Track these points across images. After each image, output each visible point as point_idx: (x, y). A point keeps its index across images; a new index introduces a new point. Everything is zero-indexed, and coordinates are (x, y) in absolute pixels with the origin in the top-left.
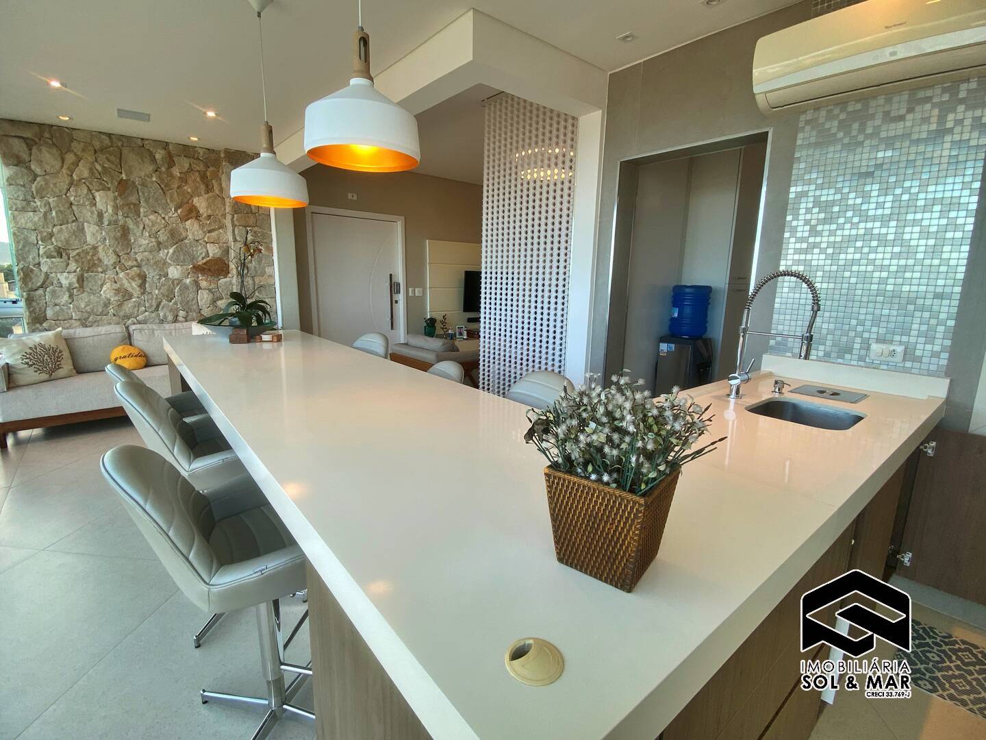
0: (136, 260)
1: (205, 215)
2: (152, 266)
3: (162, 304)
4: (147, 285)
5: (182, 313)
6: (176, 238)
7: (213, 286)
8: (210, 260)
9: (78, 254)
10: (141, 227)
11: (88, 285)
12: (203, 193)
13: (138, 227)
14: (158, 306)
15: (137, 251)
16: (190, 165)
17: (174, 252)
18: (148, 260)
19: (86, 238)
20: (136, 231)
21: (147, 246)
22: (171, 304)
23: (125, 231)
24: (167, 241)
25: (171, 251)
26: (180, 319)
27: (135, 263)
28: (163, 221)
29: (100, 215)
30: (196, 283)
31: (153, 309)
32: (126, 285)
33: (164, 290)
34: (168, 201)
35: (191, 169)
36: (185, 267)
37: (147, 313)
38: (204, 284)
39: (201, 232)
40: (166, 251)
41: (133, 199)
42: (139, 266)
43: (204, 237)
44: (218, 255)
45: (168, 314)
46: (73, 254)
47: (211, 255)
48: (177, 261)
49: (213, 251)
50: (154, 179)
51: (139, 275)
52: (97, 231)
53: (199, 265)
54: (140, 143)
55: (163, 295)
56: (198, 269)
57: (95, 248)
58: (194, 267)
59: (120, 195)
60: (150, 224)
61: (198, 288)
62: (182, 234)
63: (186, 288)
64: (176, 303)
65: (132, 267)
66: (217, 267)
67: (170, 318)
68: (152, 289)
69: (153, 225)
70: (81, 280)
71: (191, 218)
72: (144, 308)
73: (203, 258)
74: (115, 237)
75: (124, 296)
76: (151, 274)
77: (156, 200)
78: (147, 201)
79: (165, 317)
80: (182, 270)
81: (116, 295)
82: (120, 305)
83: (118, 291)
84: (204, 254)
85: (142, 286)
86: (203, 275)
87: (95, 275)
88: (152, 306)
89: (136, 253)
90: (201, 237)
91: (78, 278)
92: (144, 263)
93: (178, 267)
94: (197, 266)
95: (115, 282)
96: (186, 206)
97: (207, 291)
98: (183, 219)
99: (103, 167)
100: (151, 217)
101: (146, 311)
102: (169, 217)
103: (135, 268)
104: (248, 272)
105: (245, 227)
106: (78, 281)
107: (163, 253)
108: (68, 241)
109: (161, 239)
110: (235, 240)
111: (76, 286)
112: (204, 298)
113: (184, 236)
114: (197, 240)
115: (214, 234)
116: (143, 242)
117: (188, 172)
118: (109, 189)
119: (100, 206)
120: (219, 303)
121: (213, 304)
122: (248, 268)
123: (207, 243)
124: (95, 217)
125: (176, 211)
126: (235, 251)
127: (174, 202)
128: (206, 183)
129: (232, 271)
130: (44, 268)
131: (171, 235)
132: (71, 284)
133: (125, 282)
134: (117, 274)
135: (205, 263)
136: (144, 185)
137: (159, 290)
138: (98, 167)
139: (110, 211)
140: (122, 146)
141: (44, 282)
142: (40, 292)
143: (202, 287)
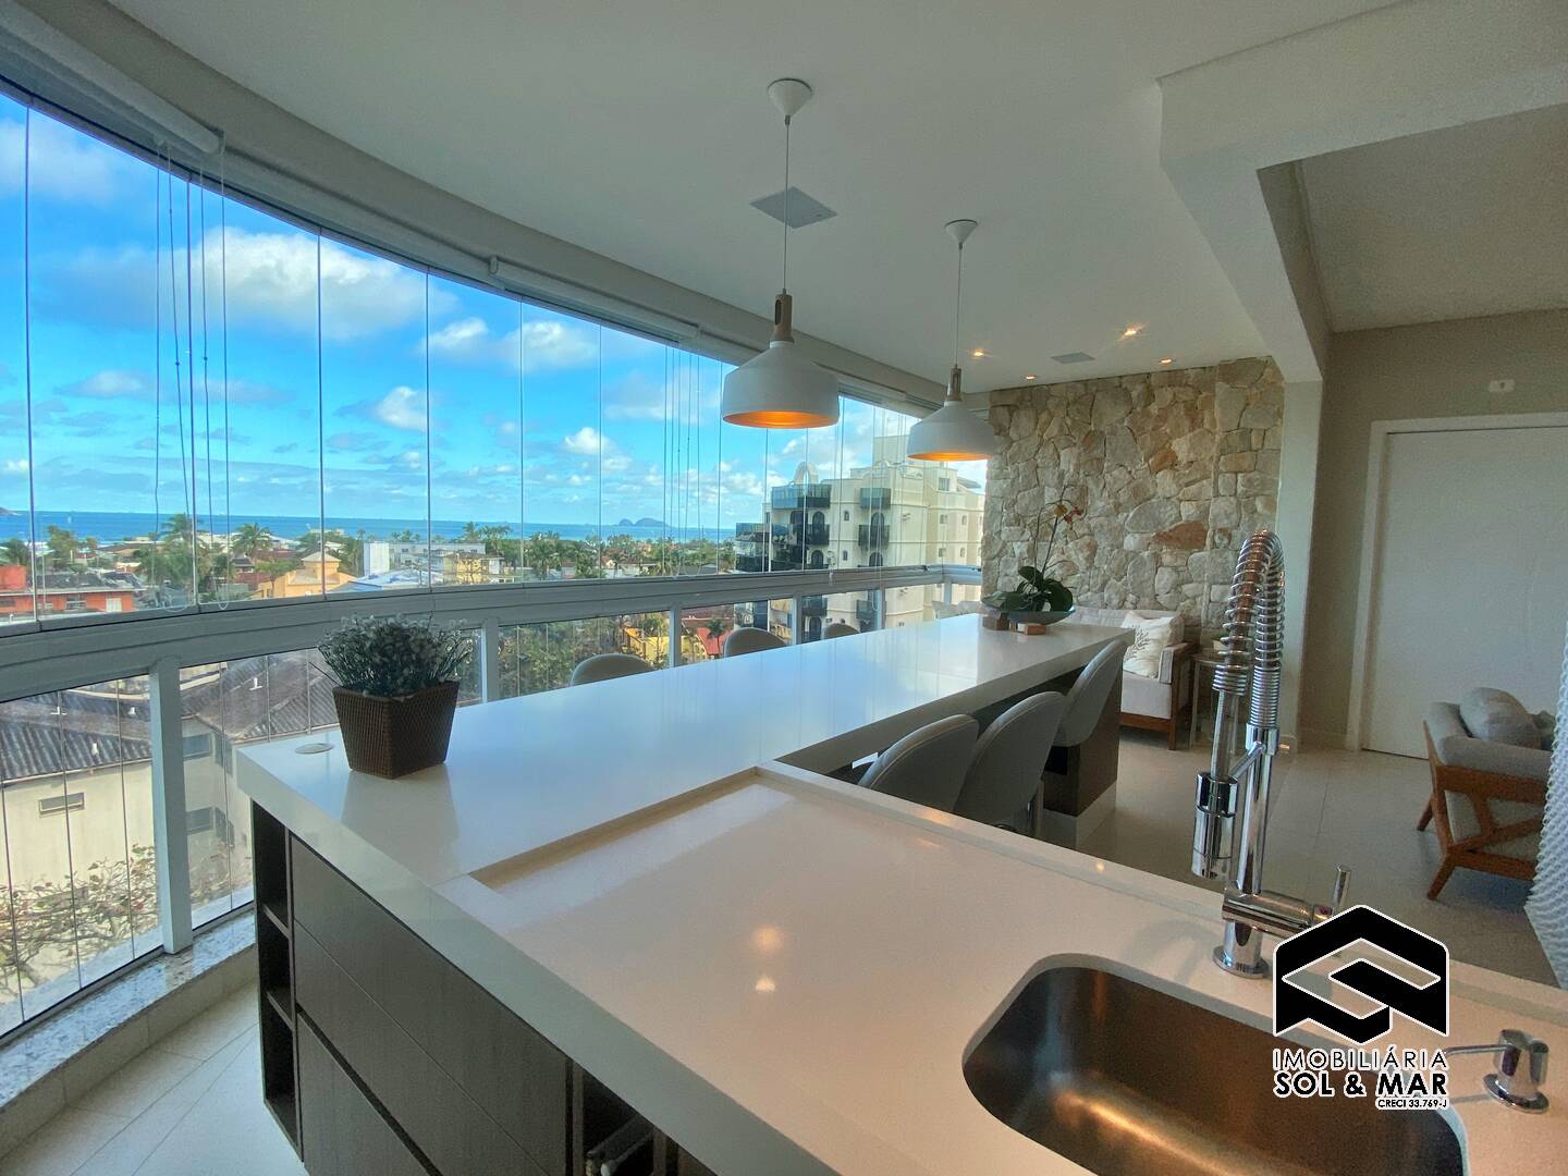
0: (1089, 527)
1: (1185, 462)
2: (1105, 534)
3: (1109, 582)
4: (1096, 559)
5: (1131, 597)
6: (1140, 496)
7: (1179, 562)
8: (1182, 525)
9: (1034, 522)
10: (1101, 486)
11: (1037, 556)
12: (1186, 431)
13: (1098, 486)
14: (1104, 584)
15: (1092, 516)
16: (1174, 395)
17: (1134, 516)
18: (1101, 526)
19: (1044, 503)
20: (1095, 491)
21: (1104, 510)
22: (1121, 582)
23: (1083, 493)
24: (1127, 502)
25: (1131, 514)
26: (1128, 604)
27: (1086, 530)
28: (1128, 476)
29: (1061, 476)
30: (1157, 558)
31: (1097, 588)
32: (1074, 557)
33: (1114, 565)
34: (1139, 449)
35: (1175, 401)
36: (1145, 536)
37: (1089, 593)
38: (1167, 559)
39: (1174, 486)
40: (1125, 515)
41: (1097, 453)
42: (1091, 534)
43: (1179, 492)
44: (1194, 518)
45: (1113, 596)
46: (1029, 521)
47: (1184, 518)
48: (1137, 528)
49: (1188, 511)
50: (1125, 424)
51: (1088, 545)
52: (1055, 494)
53: (1164, 533)
54: (1116, 382)
55: (1114, 572)
56: (1163, 538)
58: (1158, 535)
59: (1085, 450)
60: (1112, 482)
61: (1158, 563)
62: (1148, 490)
63: (1143, 563)
64: (1125, 584)
65: (1084, 535)
66: (1189, 535)
67: (1115, 602)
68: (1100, 564)
69: (1115, 482)
70: (1032, 549)
71: (1165, 468)
72: (1087, 587)
73: (1172, 523)
74: (1071, 500)
75: (1068, 570)
76: (1103, 544)
77: (1125, 450)
78: (1113, 453)
79: (1110, 599)
80: (1141, 540)
81: (1061, 568)
83: (1063, 563)
84: (1173, 516)
85: (1090, 559)
86: (1168, 546)
87: (1045, 545)
88: (1095, 585)
89: (1090, 519)
90: (1173, 493)
91: (1029, 547)
92: (1097, 530)
93: (1137, 535)
94: (1162, 533)
95: (1063, 553)
96: (1161, 453)
97: (1170, 569)
98: (1154, 471)
99: (1074, 421)
100: (1115, 473)
101: (1089, 590)
102: (1137, 470)
103: (1086, 537)
104: (1229, 543)
105: (1236, 473)
106: (1028, 551)
107: (1121, 517)
108: (1027, 508)
109: (1121, 500)
110: (1217, 495)
111: (1026, 555)
112: (1164, 579)
113: (1151, 493)
114: (1169, 498)
115: (1193, 488)
116: (1100, 504)
117: (1171, 406)
118: (1075, 444)
119: (1063, 466)
120: (1186, 588)
121: (1176, 589)
122: (1230, 537)
123: (1181, 501)
124: (1055, 477)
125: (1146, 460)
126: (1213, 510)
127: (1146, 450)
128: (1194, 416)
129: (1208, 541)
130: (1003, 536)
131: (1135, 493)
132: (1021, 553)
133: (1072, 553)
134: (1067, 543)
135: (1176, 528)
136: (1113, 433)
137: (1109, 564)
138: (1069, 422)
139: (1072, 470)
140: (1097, 391)
141: (1000, 551)
142: (995, 561)
143: (1165, 564)
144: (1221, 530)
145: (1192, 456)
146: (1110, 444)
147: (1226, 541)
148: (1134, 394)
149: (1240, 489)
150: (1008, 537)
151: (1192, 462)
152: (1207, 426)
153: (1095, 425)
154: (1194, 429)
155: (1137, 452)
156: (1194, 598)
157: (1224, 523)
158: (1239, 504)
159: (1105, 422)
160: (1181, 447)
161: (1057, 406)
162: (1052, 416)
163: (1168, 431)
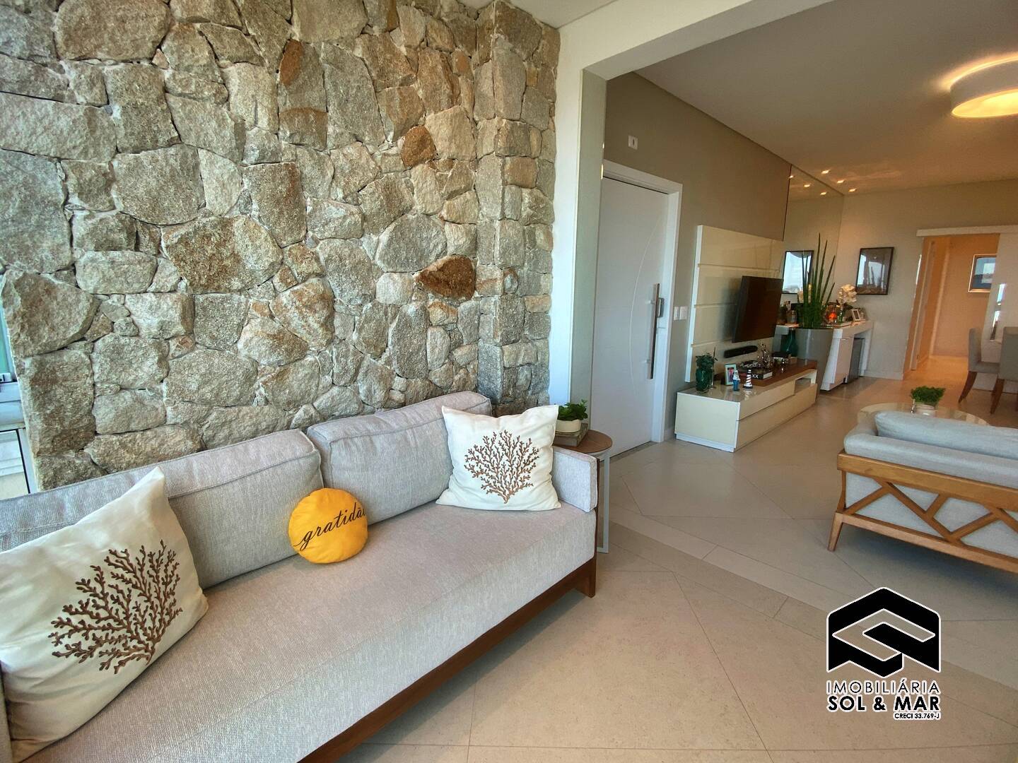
0: (317, 259)
1: (445, 156)
2: (347, 273)
3: (365, 363)
4: (337, 322)
5: (398, 382)
6: (393, 206)
7: (449, 317)
8: (450, 262)
9: (184, 240)
10: (330, 173)
11: (207, 328)
12: (444, 102)
13: (323, 174)
14: (356, 371)
15: (319, 236)
16: (427, 30)
17: (390, 240)
18: (340, 259)
19: (203, 195)
20: (318, 183)
21: (341, 224)
22: (381, 362)
23: (296, 180)
24: (378, 214)
25: (384, 237)
27: (315, 267)
28: (372, 164)
30: (425, 313)
31: (348, 378)
32: (296, 322)
33: (368, 331)
34: (383, 113)
35: (425, 42)
36: (407, 276)
37: (335, 390)
38: (437, 315)
39: (436, 195)
40: (375, 238)
41: (313, 97)
42: (321, 275)
43: (441, 209)
44: (461, 251)
45: (375, 387)
46: (169, 238)
47: (451, 250)
48: (396, 262)
49: (455, 240)
50: (359, 53)
51: (321, 295)
52: (232, 177)
53: (430, 273)
55: (368, 345)
56: (429, 281)
57: (225, 224)
58: (423, 277)
59: (285, 83)
60: (347, 168)
61: (428, 323)
62: (403, 197)
63: (408, 324)
64: (389, 362)
65: (309, 275)
66: (458, 277)
67: (378, 396)
68: (346, 332)
69: (353, 172)
70: (190, 312)
71: (422, 161)
72: (329, 378)
73: (438, 257)
74: (273, 196)
75: (289, 352)
76: (346, 295)
77: (361, 107)
78: (342, 106)
79: (369, 395)
80: (403, 284)
81: (273, 349)
82: (280, 376)
83: (278, 339)
84: (439, 246)
85: (328, 324)
86: (436, 293)
87: (225, 299)
88: (345, 372)
89: (317, 242)
90: (436, 207)
91: (183, 307)
92: (332, 266)
93: (396, 276)
94: (427, 274)
95: (271, 316)
96: (414, 131)
97: (440, 329)
98: (408, 162)
100: (349, 151)
101: (333, 384)
102: (383, 154)
103: (314, 280)
107: (369, 243)
108: (155, 201)
109: (365, 210)
112: (439, 343)
113: (407, 202)
114: (430, 215)
115: (456, 202)
116: (330, 212)
117: (421, 48)
119: (238, 108)
120: (458, 354)
121: (448, 358)
123: (445, 222)
124: (224, 134)
125: (395, 140)
127: (394, 120)
130: (88, 281)
131: (385, 199)
134: (276, 293)
135: (443, 267)
136: (336, 64)
137: (359, 330)
139: (262, 123)
141: (88, 324)
142: (77, 352)
143: (434, 323)
145: (452, 149)
146: (334, 86)
151: (453, 160)
153: (300, 30)
154: (453, 103)
155: (379, 118)
159: (320, 30)
160: (438, 130)
163: (421, 93)
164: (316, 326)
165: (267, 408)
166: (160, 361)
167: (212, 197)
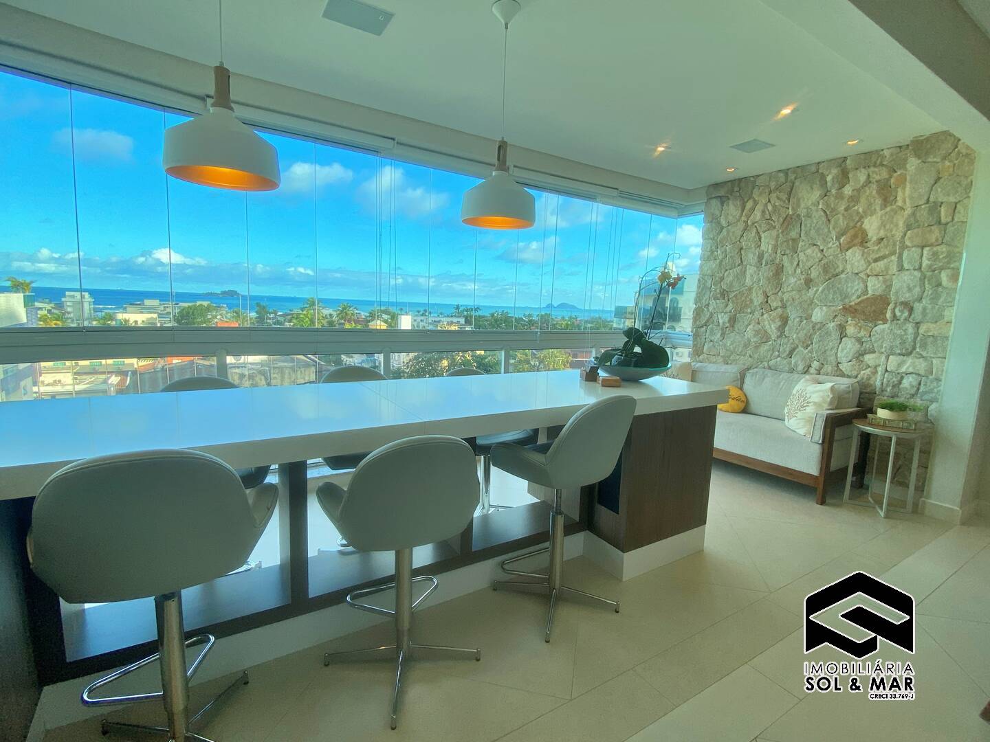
0: (782, 300)
1: (874, 239)
2: (795, 307)
3: (797, 350)
4: (786, 329)
5: (815, 364)
6: (830, 272)
7: (863, 333)
8: (868, 298)
9: (736, 296)
10: (796, 263)
12: (878, 208)
13: (792, 264)
14: (792, 351)
15: (785, 291)
16: (869, 175)
17: (823, 290)
18: (793, 300)
19: (745, 280)
20: (789, 268)
21: (795, 285)
22: (807, 350)
23: (779, 271)
24: (818, 278)
25: (821, 289)
26: (812, 370)
27: (780, 304)
28: (819, 254)
29: (761, 257)
30: (842, 329)
31: (785, 355)
32: (767, 327)
33: (802, 334)
34: (831, 228)
35: (868, 181)
36: (832, 308)
37: (779, 359)
38: (851, 330)
39: (863, 262)
40: (815, 289)
41: (793, 234)
42: (783, 307)
43: (867, 269)
44: (879, 292)
45: (800, 362)
46: (732, 295)
47: (870, 292)
48: (826, 301)
49: (874, 286)
50: (820, 207)
51: (781, 317)
52: (755, 272)
53: (850, 306)
54: (813, 169)
55: (801, 341)
56: (849, 310)
57: (750, 289)
58: (844, 308)
59: (782, 232)
60: (805, 260)
61: (843, 334)
62: (838, 267)
63: (828, 334)
64: (810, 352)
65: (777, 308)
66: (873, 308)
67: (800, 368)
68: (790, 333)
69: (808, 260)
70: (733, 320)
71: (854, 245)
72: (777, 353)
73: (859, 297)
74: (767, 277)
75: (762, 338)
76: (793, 314)
77: (818, 231)
78: (808, 233)
79: (796, 365)
80: (828, 312)
81: (755, 336)
82: (757, 347)
83: (757, 332)
84: (860, 290)
85: (781, 329)
86: (853, 318)
87: (745, 316)
88: (785, 351)
89: (784, 293)
90: (861, 268)
91: (730, 318)
92: (789, 303)
93: (824, 308)
94: (847, 306)
95: (759, 323)
96: (852, 232)
97: (853, 340)
98: (844, 249)
99: (774, 206)
100: (809, 251)
101: (779, 356)
102: (828, 248)
103: (779, 309)
104: (910, 315)
105: (923, 248)
106: (729, 321)
107: (811, 292)
108: (732, 284)
109: (812, 276)
110: (901, 268)
111: (728, 325)
112: (848, 347)
113: (841, 269)
114: (857, 274)
115: (881, 264)
116: (792, 280)
117: (863, 187)
118: (775, 227)
119: (763, 247)
120: (867, 357)
121: (857, 358)
122: (911, 310)
123: (868, 276)
124: (756, 258)
125: (838, 238)
126: (896, 284)
127: (837, 230)
128: (887, 193)
129: (889, 315)
131: (826, 269)
132: (724, 323)
133: (766, 323)
134: (762, 315)
135: (860, 302)
136: (809, 216)
137: (798, 334)
138: (770, 208)
139: (770, 251)
140: (795, 179)
141: (708, 321)
142: (704, 329)
143: (849, 335)
144: (902, 303)
145: (882, 234)
146: (806, 225)
147: (906, 314)
148: (829, 178)
149: (925, 262)
150: (714, 309)
151: (882, 239)
152: (900, 203)
153: (793, 208)
154: (886, 206)
155: (829, 231)
156: (876, 367)
157: (906, 296)
158: (923, 278)
159: (803, 205)
160: (872, 226)
161: (760, 194)
162: (756, 203)
163: (861, 210)
164: (774, 328)
165: (750, 359)
166: (722, 334)
167: (748, 282)
